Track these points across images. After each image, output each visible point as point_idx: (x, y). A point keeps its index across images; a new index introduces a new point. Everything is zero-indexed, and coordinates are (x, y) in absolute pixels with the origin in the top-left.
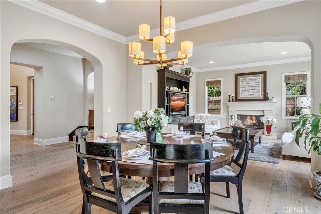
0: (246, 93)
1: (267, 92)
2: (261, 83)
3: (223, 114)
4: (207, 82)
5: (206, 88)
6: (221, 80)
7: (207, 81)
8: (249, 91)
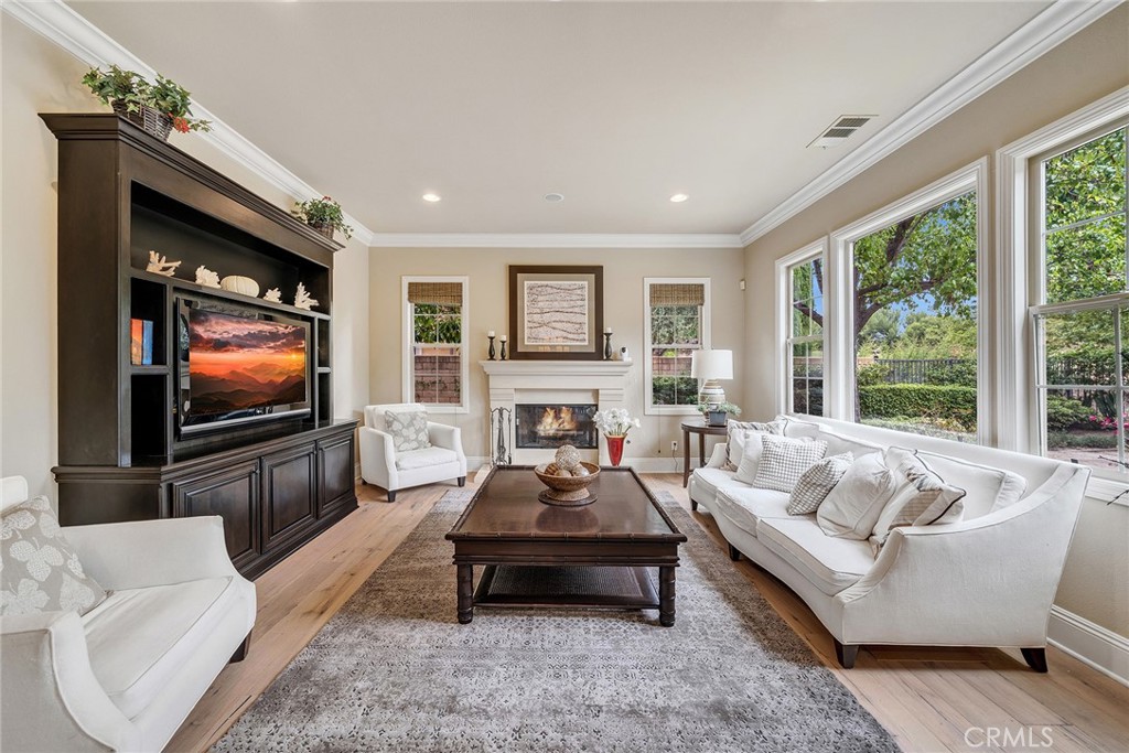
0: (543, 332)
1: (607, 329)
2: (586, 301)
3: (469, 405)
4: (409, 288)
5: (408, 310)
6: (461, 284)
7: (410, 284)
8: (554, 325)
